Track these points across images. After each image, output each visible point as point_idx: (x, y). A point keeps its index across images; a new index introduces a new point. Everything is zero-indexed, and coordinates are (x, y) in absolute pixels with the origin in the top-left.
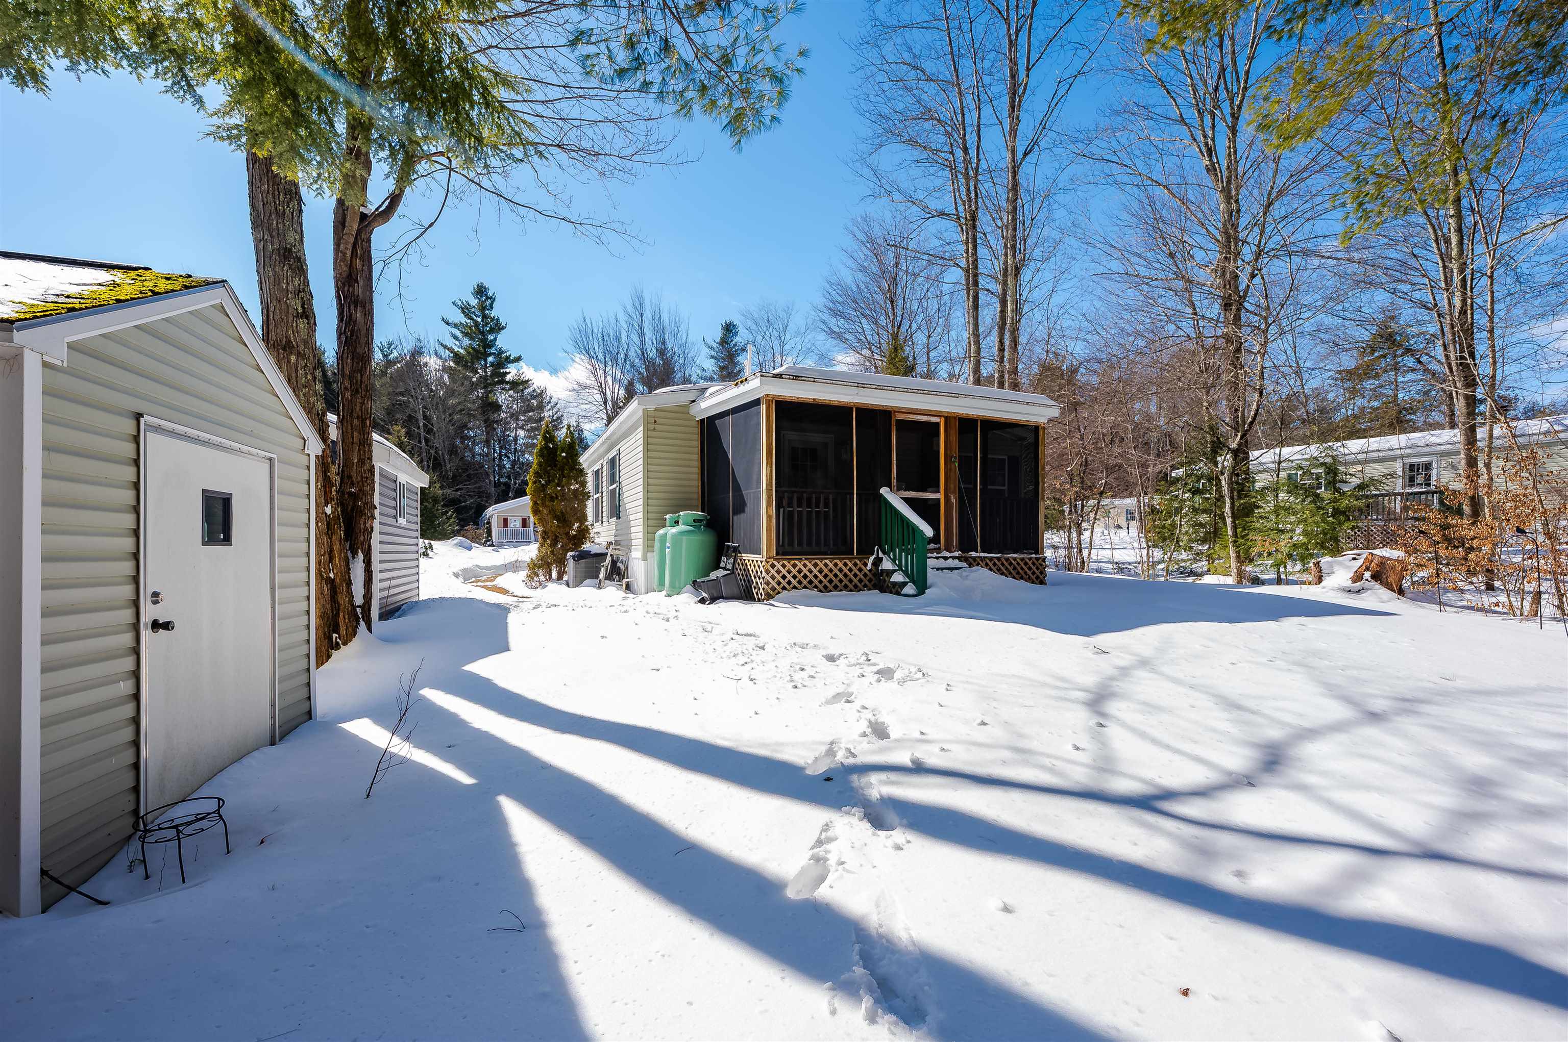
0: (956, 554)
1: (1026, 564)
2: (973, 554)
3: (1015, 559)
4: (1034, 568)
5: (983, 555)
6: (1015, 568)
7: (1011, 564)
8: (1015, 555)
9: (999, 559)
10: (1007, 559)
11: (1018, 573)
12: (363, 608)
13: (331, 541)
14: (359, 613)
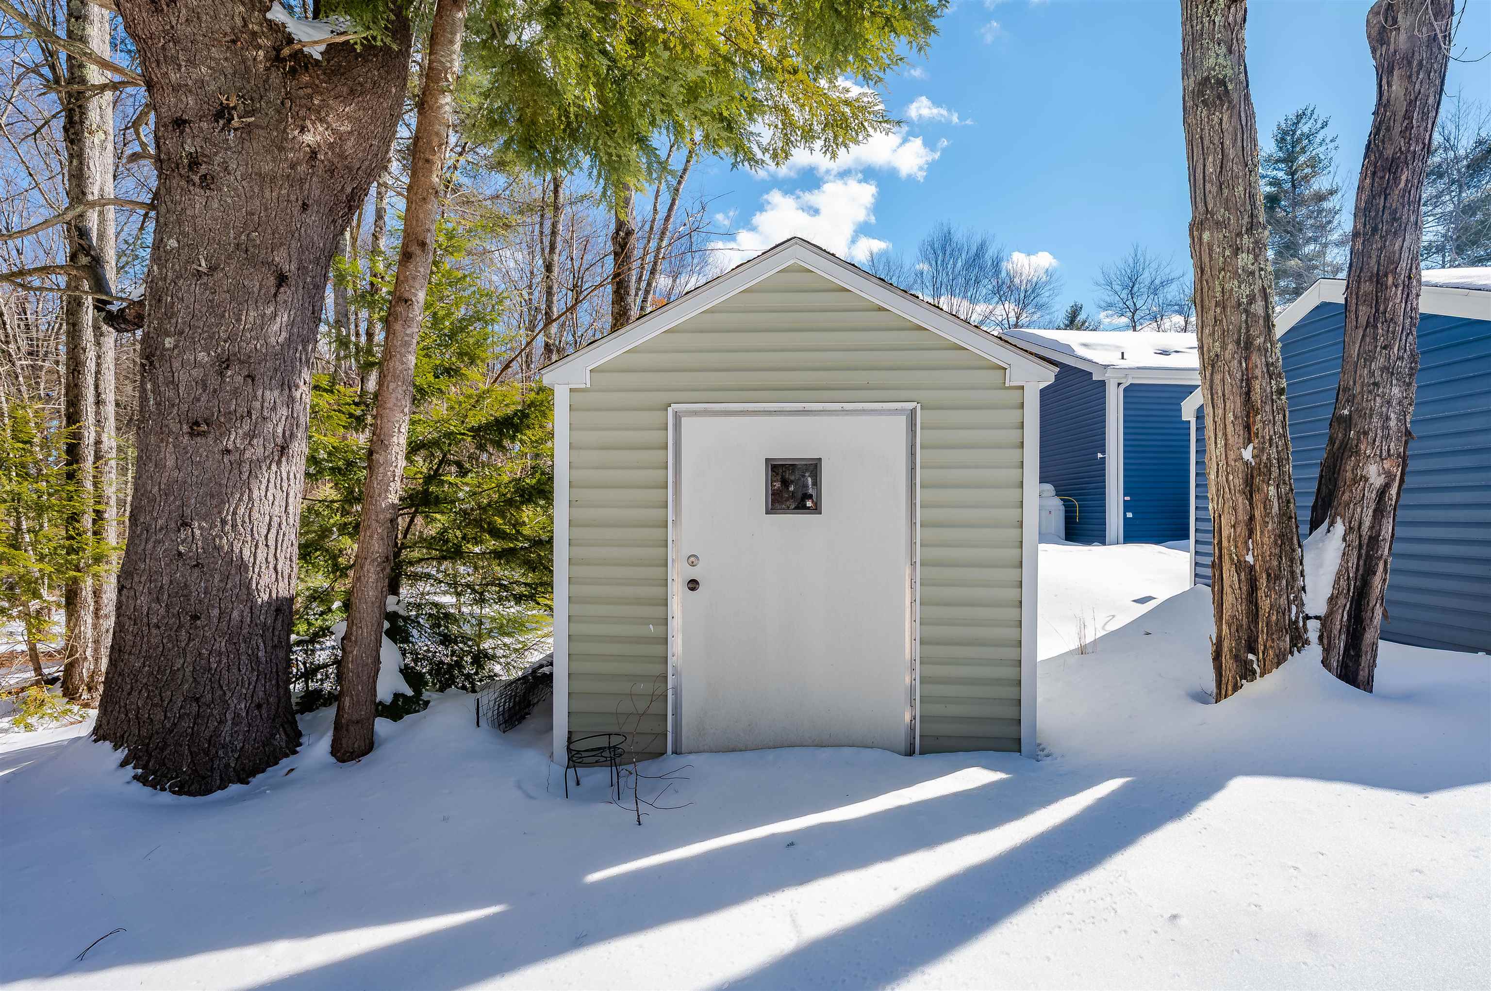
12: (1325, 621)
13: (1251, 504)
14: (1313, 629)
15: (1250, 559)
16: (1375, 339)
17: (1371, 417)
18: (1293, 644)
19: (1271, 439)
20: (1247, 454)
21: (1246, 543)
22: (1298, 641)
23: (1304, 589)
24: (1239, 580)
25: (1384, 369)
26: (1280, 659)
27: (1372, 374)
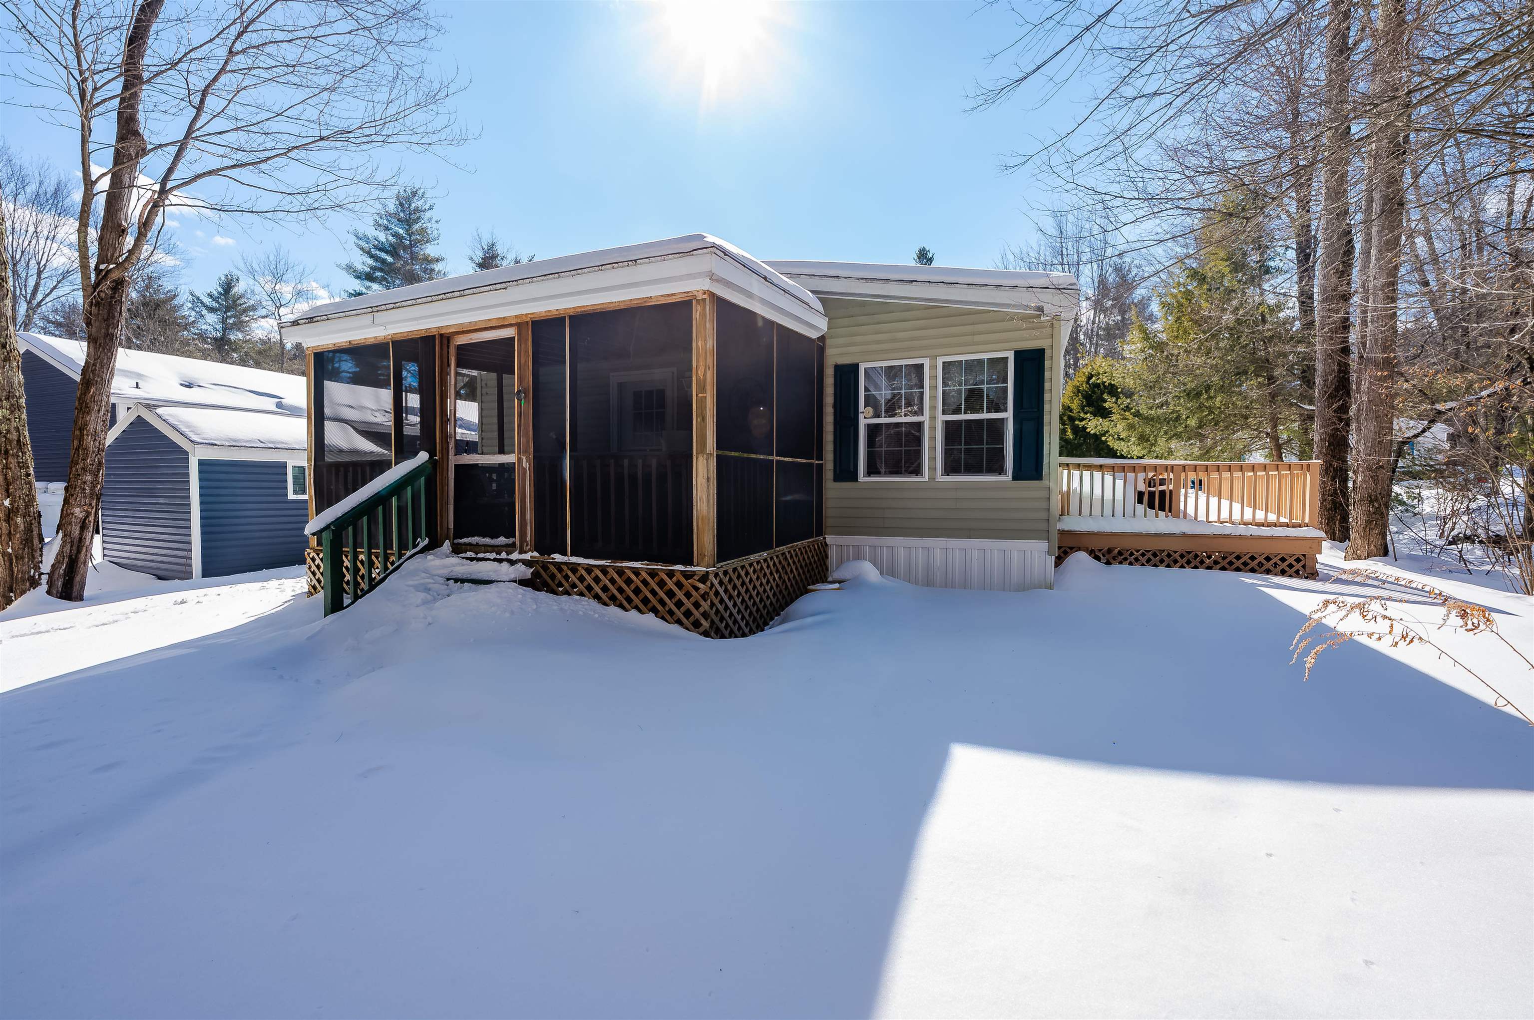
0: (527, 556)
1: (662, 584)
2: (558, 557)
3: (636, 572)
4: (680, 595)
5: (574, 559)
6: (637, 591)
7: (629, 582)
8: (637, 565)
9: (604, 570)
10: (620, 572)
11: (646, 601)
12: (51, 575)
13: (9, 526)
14: (44, 579)
15: (10, 550)
16: (78, 456)
17: (75, 488)
18: (31, 586)
19: (20, 496)
20: (7, 503)
21: (8, 543)
22: (34, 583)
23: (41, 562)
24: (4, 561)
25: (83, 469)
26: (23, 592)
27: (77, 470)
